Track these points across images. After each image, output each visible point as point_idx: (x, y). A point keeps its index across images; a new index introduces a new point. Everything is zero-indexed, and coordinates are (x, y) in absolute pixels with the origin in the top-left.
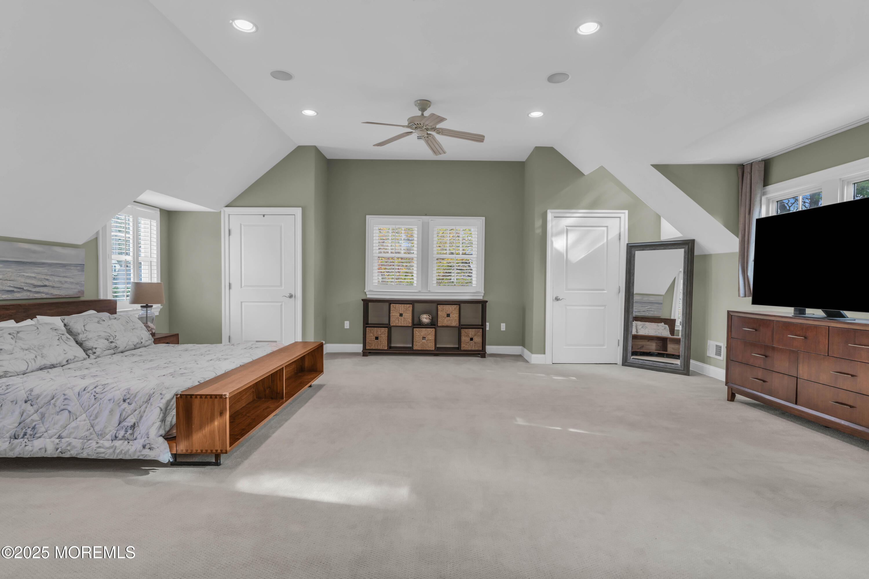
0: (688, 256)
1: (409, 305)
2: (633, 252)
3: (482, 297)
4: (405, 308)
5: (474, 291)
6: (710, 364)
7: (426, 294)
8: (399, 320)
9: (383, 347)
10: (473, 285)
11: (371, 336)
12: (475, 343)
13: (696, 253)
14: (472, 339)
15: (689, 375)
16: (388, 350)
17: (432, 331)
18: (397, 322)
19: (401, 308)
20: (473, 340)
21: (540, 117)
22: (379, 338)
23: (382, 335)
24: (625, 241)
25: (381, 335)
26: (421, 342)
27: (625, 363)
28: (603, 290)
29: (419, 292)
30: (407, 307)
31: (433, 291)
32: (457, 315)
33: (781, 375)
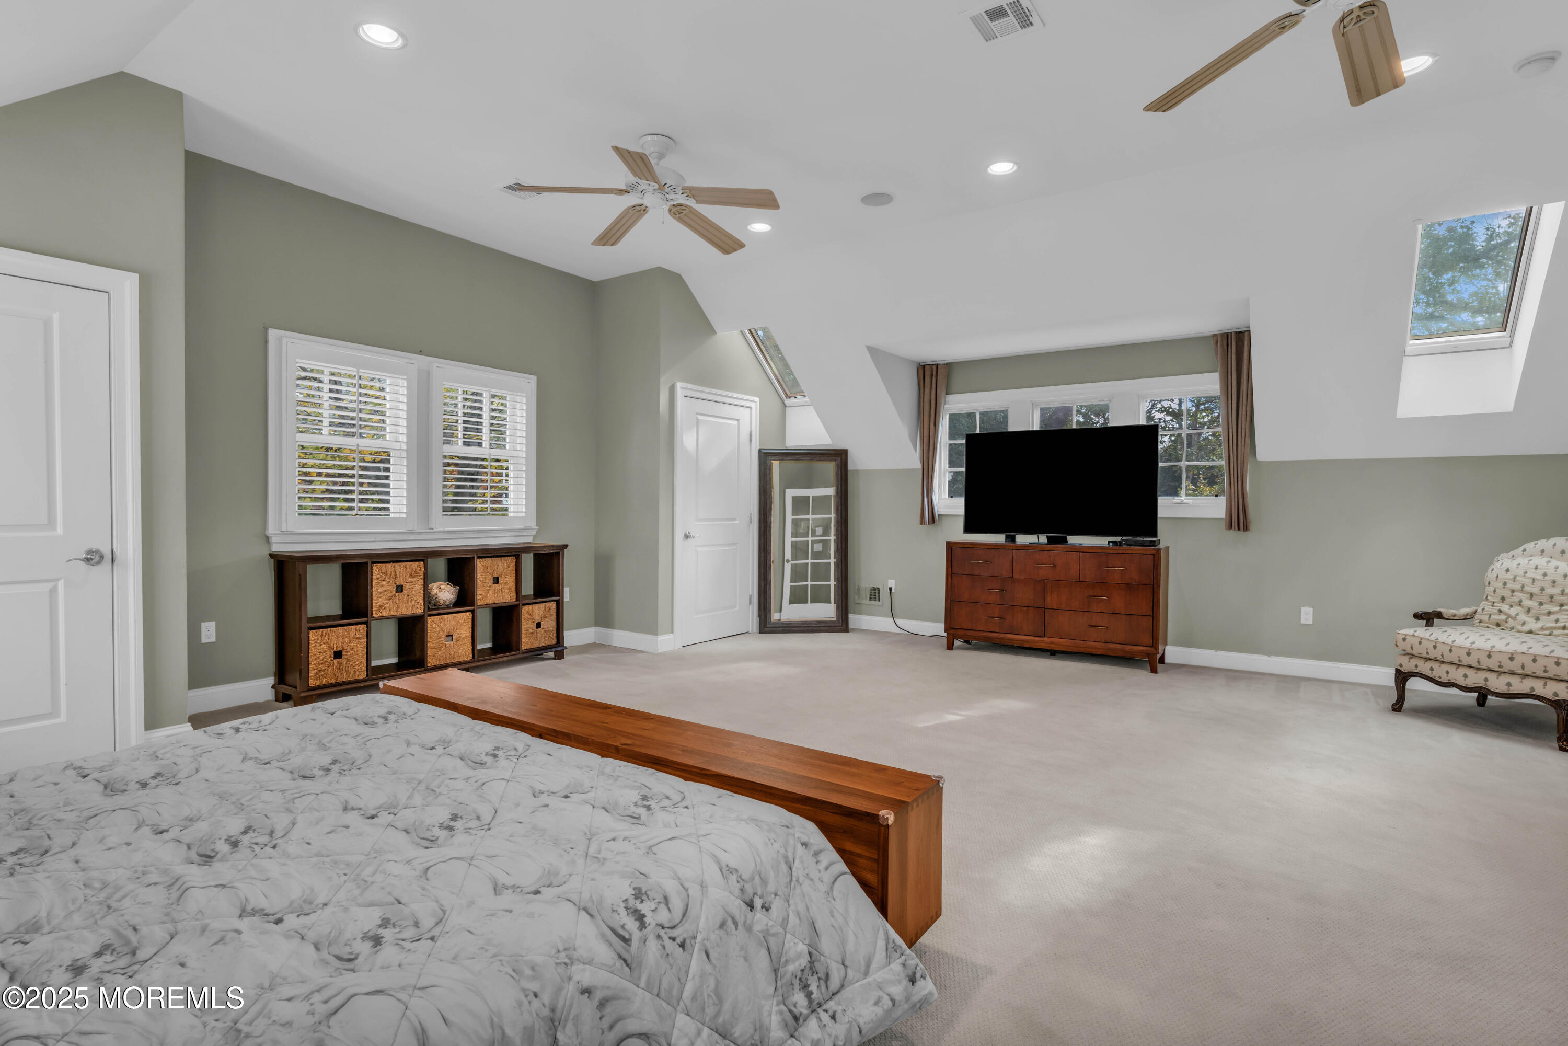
0: (841, 471)
1: (417, 563)
2: (768, 462)
3: (532, 538)
4: (409, 570)
5: (521, 527)
6: (860, 613)
7: (421, 537)
8: (394, 603)
9: (355, 673)
10: (509, 515)
11: (324, 652)
12: (545, 631)
13: (850, 467)
14: (539, 625)
15: (848, 632)
16: (368, 680)
17: (464, 618)
18: (391, 605)
19: (399, 572)
20: (542, 627)
21: (766, 232)
22: (343, 653)
23: (352, 645)
24: (756, 446)
25: (348, 643)
26: (444, 647)
27: (764, 628)
28: (734, 519)
29: (411, 532)
30: (414, 568)
31: (441, 529)
32: (513, 578)
33: (1025, 609)
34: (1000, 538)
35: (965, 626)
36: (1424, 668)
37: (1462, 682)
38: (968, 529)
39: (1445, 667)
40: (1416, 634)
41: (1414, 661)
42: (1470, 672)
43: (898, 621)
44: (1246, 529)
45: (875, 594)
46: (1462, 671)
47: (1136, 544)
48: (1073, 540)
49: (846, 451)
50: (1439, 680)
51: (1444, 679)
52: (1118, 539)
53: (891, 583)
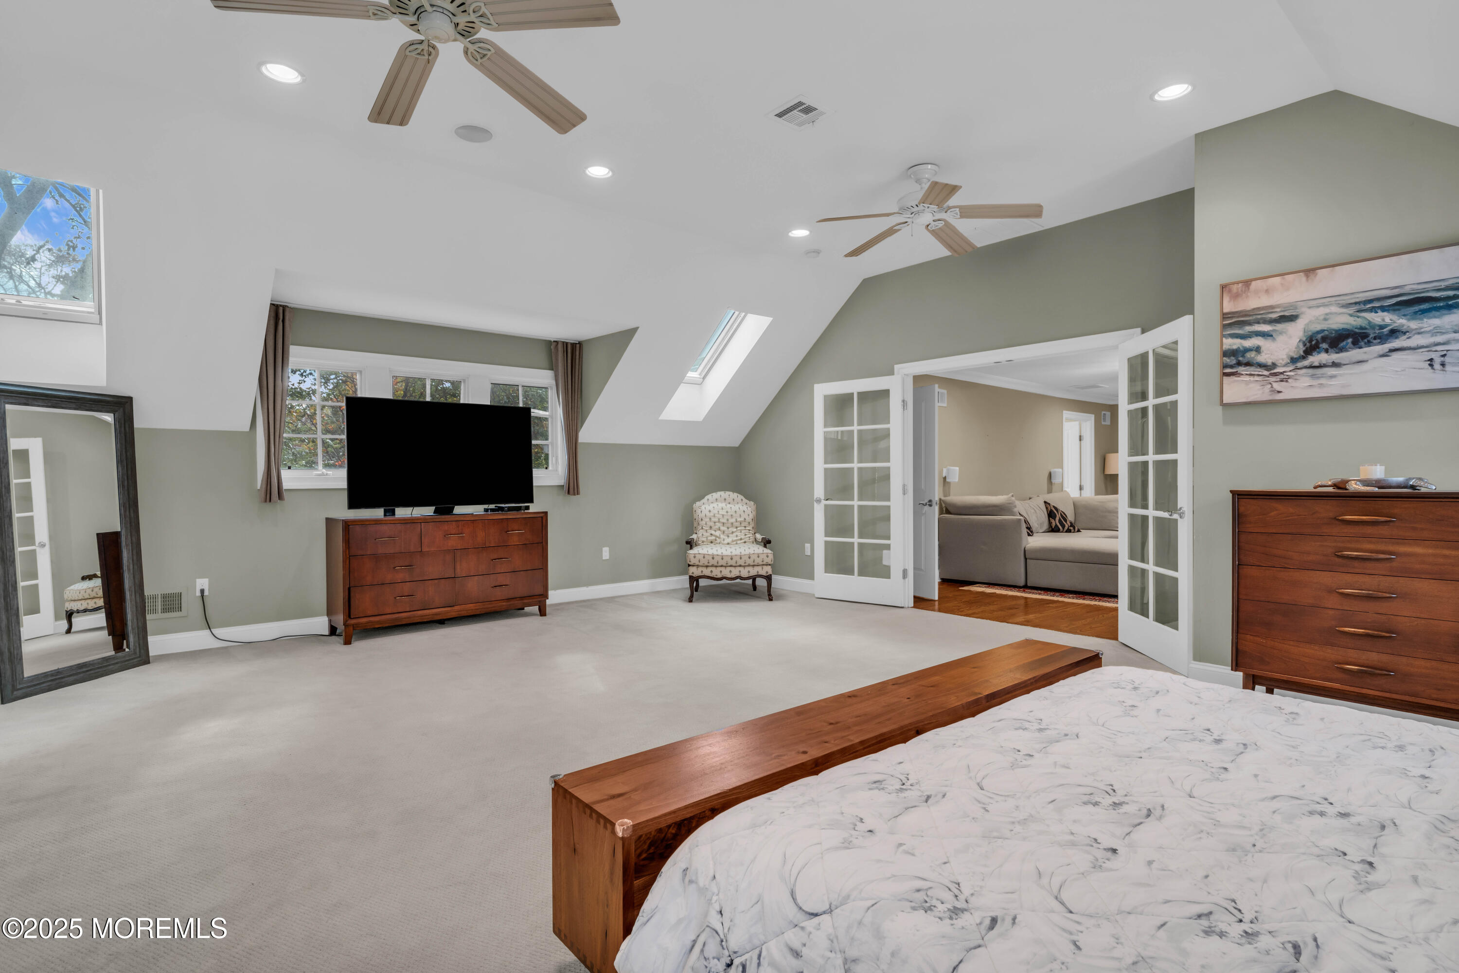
0: (125, 428)
15: (150, 663)
33: (436, 581)
34: (378, 513)
35: (369, 613)
36: (707, 572)
37: (729, 576)
38: (353, 504)
39: (719, 569)
40: (700, 552)
41: (700, 569)
42: (732, 569)
43: (216, 631)
44: (578, 494)
45: (172, 603)
46: (729, 569)
47: (510, 509)
48: (459, 510)
49: (130, 399)
50: (716, 577)
51: (719, 576)
52: (492, 506)
53: (202, 583)
